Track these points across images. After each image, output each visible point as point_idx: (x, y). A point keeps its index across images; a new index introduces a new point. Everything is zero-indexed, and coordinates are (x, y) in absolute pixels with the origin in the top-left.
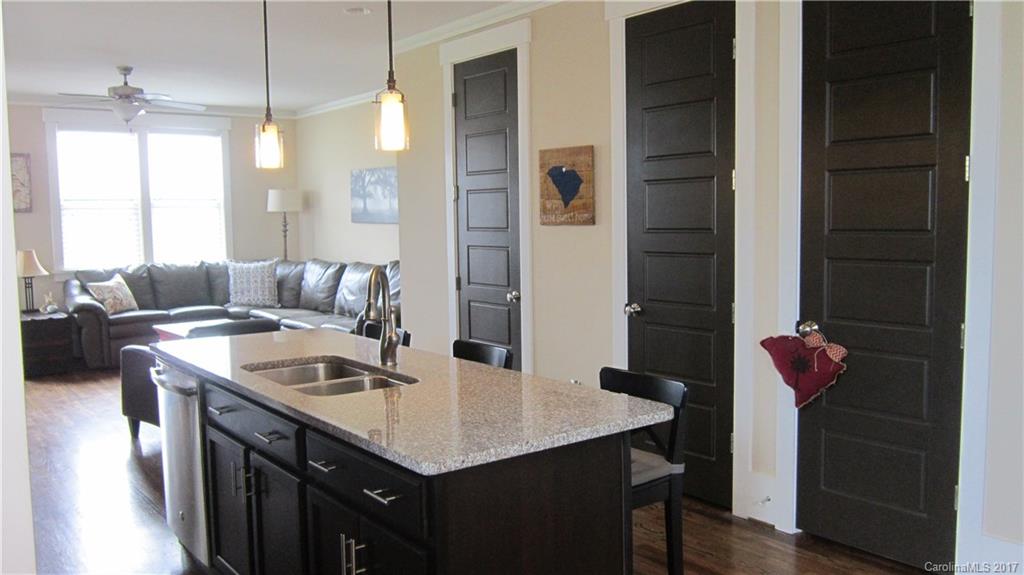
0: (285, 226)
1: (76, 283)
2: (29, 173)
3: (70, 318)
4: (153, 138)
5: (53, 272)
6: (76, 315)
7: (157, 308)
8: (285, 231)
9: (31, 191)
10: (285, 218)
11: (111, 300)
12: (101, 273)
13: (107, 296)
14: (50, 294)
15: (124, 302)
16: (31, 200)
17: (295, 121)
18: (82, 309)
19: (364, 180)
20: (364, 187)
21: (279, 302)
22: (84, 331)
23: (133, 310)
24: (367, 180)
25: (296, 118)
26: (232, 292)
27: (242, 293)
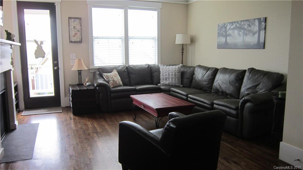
0: (183, 50)
1: (98, 73)
2: (81, 26)
3: (95, 89)
4: (130, 12)
5: (90, 68)
6: (97, 88)
7: (130, 86)
8: (183, 53)
9: (81, 34)
10: (183, 47)
11: (112, 81)
12: (108, 69)
13: (110, 79)
14: (88, 78)
15: (117, 82)
16: (81, 38)
17: (187, 5)
18: (100, 85)
19: (226, 28)
20: (226, 31)
21: (182, 85)
22: (101, 95)
23: (121, 86)
24: (228, 27)
25: (188, 3)
26: (161, 79)
27: (166, 80)
